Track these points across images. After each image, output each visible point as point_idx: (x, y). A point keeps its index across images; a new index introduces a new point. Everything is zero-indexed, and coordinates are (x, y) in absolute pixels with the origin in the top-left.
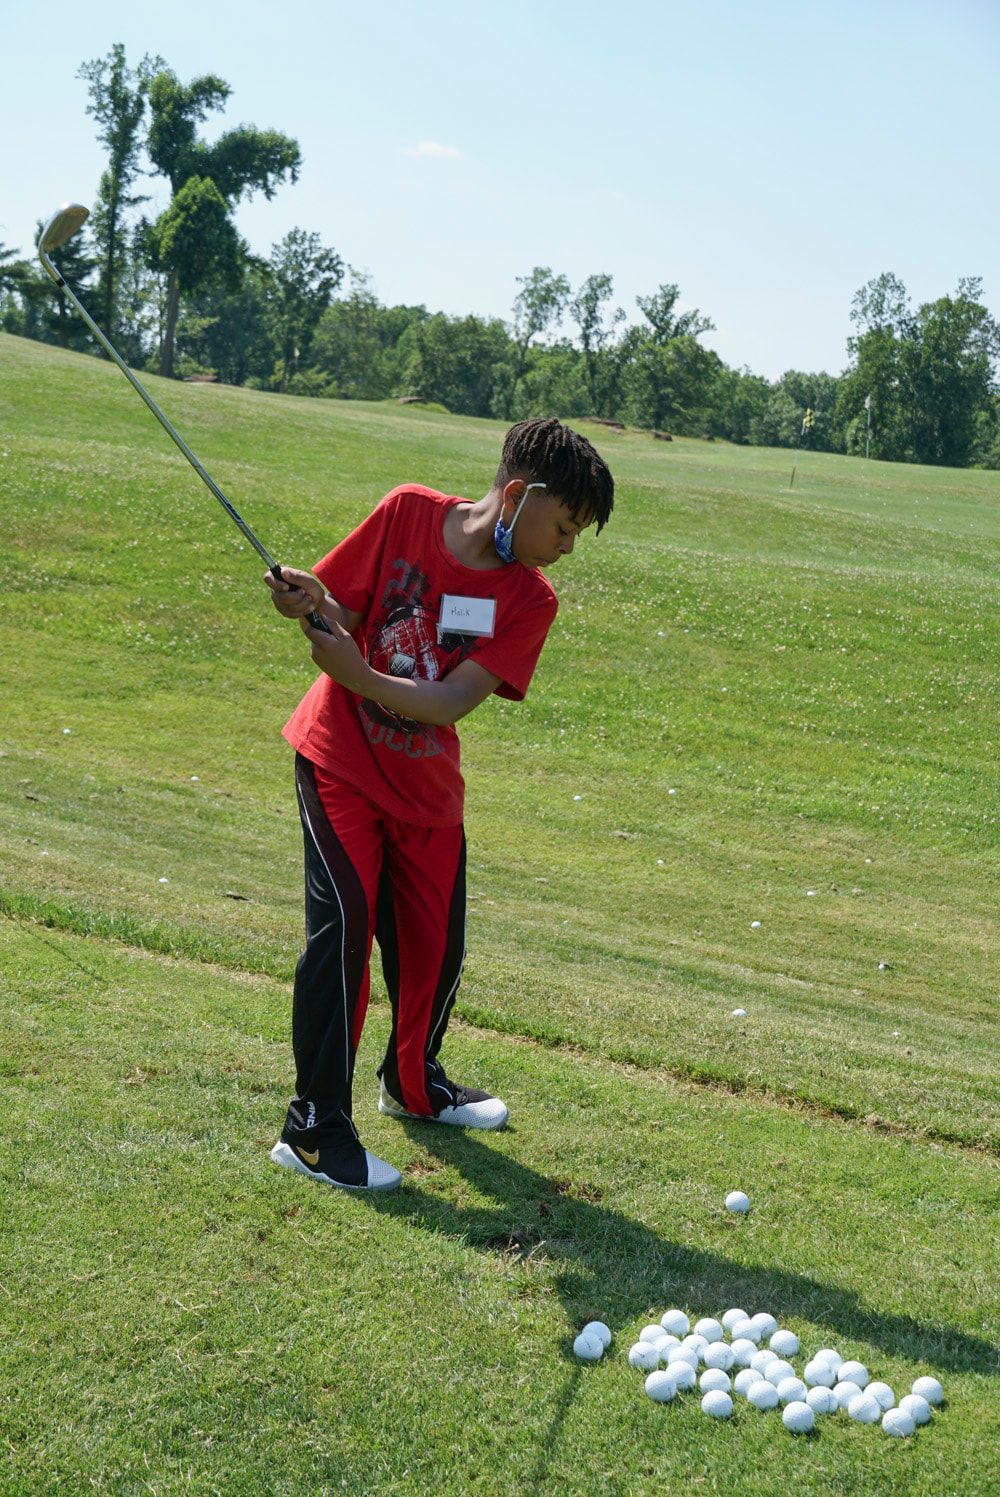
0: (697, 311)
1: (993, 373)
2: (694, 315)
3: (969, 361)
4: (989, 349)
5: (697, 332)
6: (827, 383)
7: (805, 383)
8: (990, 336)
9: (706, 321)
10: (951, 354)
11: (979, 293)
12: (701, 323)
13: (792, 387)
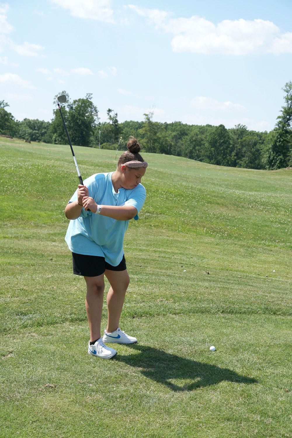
0: (4, 101)
1: (95, 121)
2: (3, 102)
3: (88, 117)
4: (93, 114)
5: (4, 107)
6: (39, 123)
7: (32, 122)
8: (93, 110)
9: (6, 104)
10: (83, 115)
11: (91, 98)
12: (5, 104)
13: (28, 123)
